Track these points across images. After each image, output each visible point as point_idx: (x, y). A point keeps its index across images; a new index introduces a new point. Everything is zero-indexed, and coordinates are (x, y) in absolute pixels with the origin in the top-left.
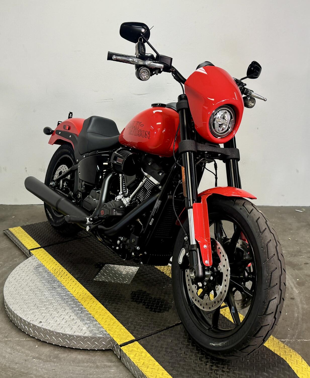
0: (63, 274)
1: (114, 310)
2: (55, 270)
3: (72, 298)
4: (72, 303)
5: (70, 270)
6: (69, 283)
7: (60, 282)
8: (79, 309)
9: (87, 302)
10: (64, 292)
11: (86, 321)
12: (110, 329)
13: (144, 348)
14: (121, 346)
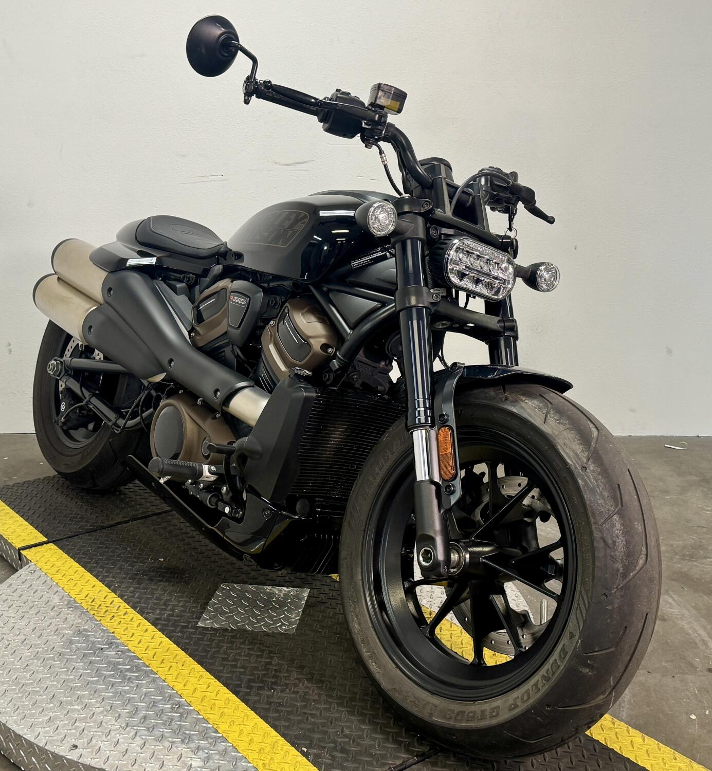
0: (115, 611)
4: (152, 690)
6: (136, 634)
7: (110, 633)
8: (172, 708)
9: (191, 688)
10: (124, 660)
11: (196, 741)
12: (267, 762)
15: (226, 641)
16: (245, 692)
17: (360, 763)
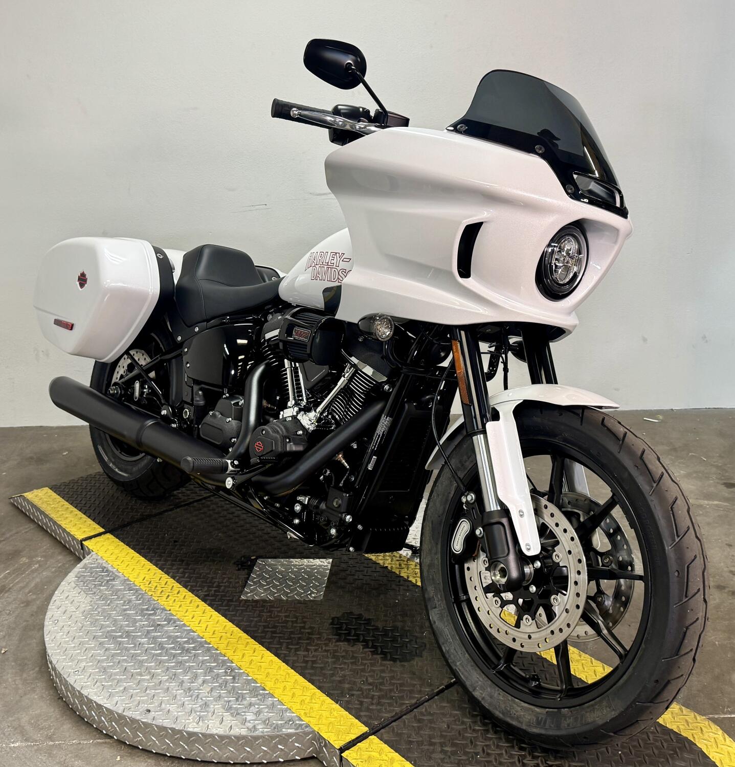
0: (170, 591)
2: (150, 583)
3: (203, 646)
5: (182, 579)
7: (167, 611)
8: (226, 672)
9: (240, 653)
10: (182, 633)
11: (248, 699)
12: (308, 711)
13: (393, 751)
14: (342, 750)
15: (265, 611)
16: (285, 654)
17: (382, 705)
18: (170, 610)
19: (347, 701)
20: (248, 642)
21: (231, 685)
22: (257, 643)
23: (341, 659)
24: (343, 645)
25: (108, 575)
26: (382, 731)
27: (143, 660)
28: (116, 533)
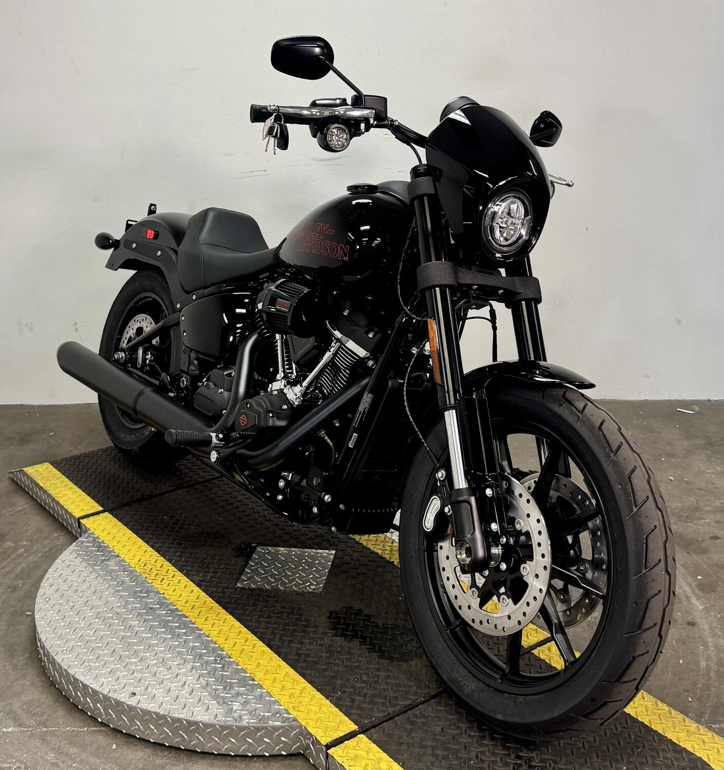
0: (165, 574)
1: (297, 658)
2: (145, 565)
3: (195, 632)
4: (199, 644)
5: (179, 563)
6: (183, 595)
7: (160, 594)
8: (215, 660)
9: (231, 642)
10: (174, 618)
11: (236, 688)
12: (296, 705)
13: (381, 751)
14: (328, 747)
15: (261, 600)
16: (278, 645)
17: (375, 704)
18: (163, 594)
19: (338, 698)
20: (240, 631)
21: (221, 673)
22: (250, 633)
23: (336, 654)
24: (339, 641)
25: (103, 555)
26: (372, 730)
27: (133, 642)
28: (116, 512)
